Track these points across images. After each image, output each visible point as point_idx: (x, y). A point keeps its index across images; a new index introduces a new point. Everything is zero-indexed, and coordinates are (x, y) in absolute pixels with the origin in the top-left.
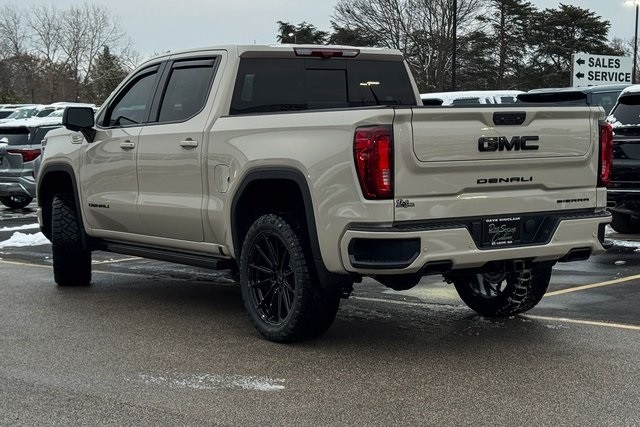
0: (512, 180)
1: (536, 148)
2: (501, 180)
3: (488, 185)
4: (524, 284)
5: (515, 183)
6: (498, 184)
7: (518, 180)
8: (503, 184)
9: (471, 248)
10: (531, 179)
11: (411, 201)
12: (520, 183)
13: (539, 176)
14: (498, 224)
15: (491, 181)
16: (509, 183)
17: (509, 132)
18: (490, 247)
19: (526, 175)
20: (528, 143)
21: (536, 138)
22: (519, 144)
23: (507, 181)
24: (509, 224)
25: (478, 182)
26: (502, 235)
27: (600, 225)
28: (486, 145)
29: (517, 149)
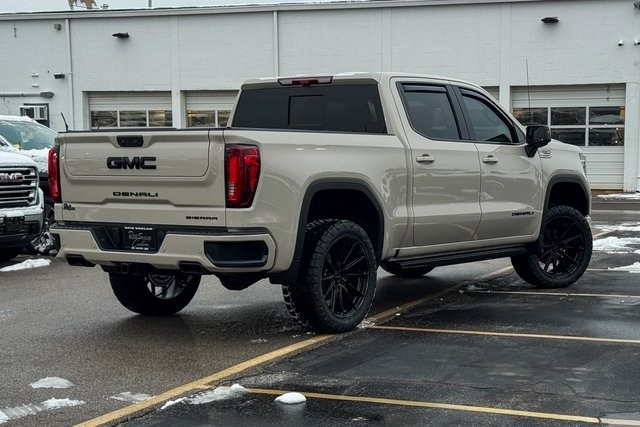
0: (140, 194)
1: (154, 167)
2: (132, 194)
3: (122, 197)
5: (143, 197)
6: (130, 197)
7: (146, 195)
8: (134, 197)
9: (94, 248)
10: (157, 195)
11: (73, 205)
12: (148, 198)
13: (163, 193)
14: (136, 232)
15: (124, 194)
16: (139, 197)
17: (131, 153)
18: (130, 250)
19: (153, 191)
20: (147, 163)
21: (154, 159)
22: (139, 163)
23: (137, 195)
24: (145, 233)
25: (114, 194)
26: (140, 241)
27: (206, 243)
28: (113, 163)
29: (138, 168)
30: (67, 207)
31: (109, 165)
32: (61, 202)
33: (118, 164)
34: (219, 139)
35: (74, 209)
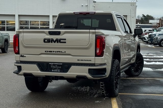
0: (57, 52)
1: (65, 42)
2: (53, 52)
3: (49, 53)
4: (102, 87)
5: (59, 53)
6: (53, 53)
7: (60, 52)
8: (54, 53)
9: (38, 71)
10: (65, 52)
11: (25, 55)
12: (61, 53)
13: (68, 51)
14: (54, 65)
15: (50, 52)
16: (57, 53)
17: (55, 37)
18: (51, 71)
19: (63, 51)
20: (62, 41)
21: (65, 39)
22: (58, 41)
23: (56, 52)
24: (58, 65)
25: (45, 51)
26: (56, 68)
27: (89, 69)
28: (46, 41)
29: (58, 42)
30: (21, 56)
31: (44, 41)
32: (19, 54)
33: (49, 41)
34: (93, 33)
35: (25, 57)
